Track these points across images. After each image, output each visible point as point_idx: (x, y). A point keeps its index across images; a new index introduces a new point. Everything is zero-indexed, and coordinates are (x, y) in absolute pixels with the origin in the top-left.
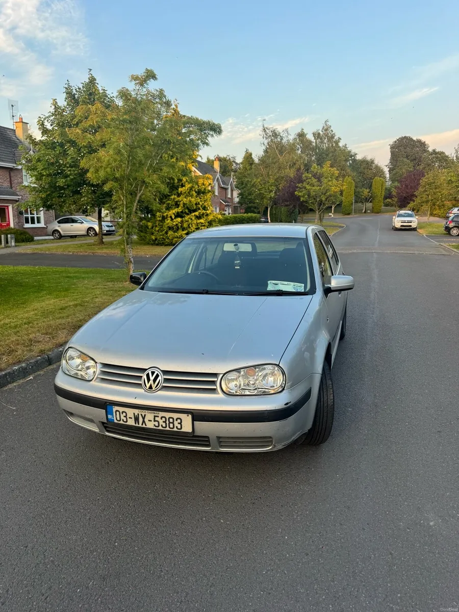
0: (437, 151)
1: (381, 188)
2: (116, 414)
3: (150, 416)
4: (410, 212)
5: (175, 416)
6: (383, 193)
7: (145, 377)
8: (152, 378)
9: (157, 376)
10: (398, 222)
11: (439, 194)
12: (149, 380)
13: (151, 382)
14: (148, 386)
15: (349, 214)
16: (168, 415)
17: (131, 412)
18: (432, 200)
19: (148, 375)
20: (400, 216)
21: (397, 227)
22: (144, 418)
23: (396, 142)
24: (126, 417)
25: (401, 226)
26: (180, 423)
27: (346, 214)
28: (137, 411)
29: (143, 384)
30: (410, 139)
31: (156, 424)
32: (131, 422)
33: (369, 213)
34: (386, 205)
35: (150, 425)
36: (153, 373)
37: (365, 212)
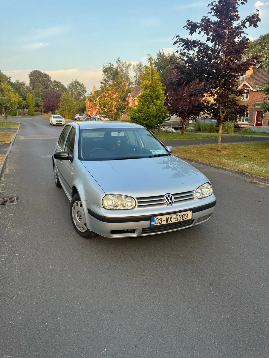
0: (57, 81)
1: (32, 100)
2: (156, 221)
3: (174, 216)
4: (59, 116)
5: (185, 213)
6: (34, 104)
7: (166, 199)
8: (169, 199)
9: (171, 197)
10: (54, 121)
11: (71, 106)
12: (168, 200)
13: (170, 201)
14: (169, 203)
15: (15, 115)
16: (182, 214)
17: (164, 217)
18: (68, 109)
19: (167, 198)
20: (54, 117)
21: (54, 124)
22: (171, 219)
23: (31, 73)
24: (161, 221)
25: (56, 123)
26: (187, 216)
27: (13, 116)
28: (167, 216)
29: (166, 203)
30: (40, 72)
31: (177, 219)
32: (164, 223)
33: (26, 115)
34: (35, 111)
35: (173, 221)
36: (169, 196)
37: (24, 115)
